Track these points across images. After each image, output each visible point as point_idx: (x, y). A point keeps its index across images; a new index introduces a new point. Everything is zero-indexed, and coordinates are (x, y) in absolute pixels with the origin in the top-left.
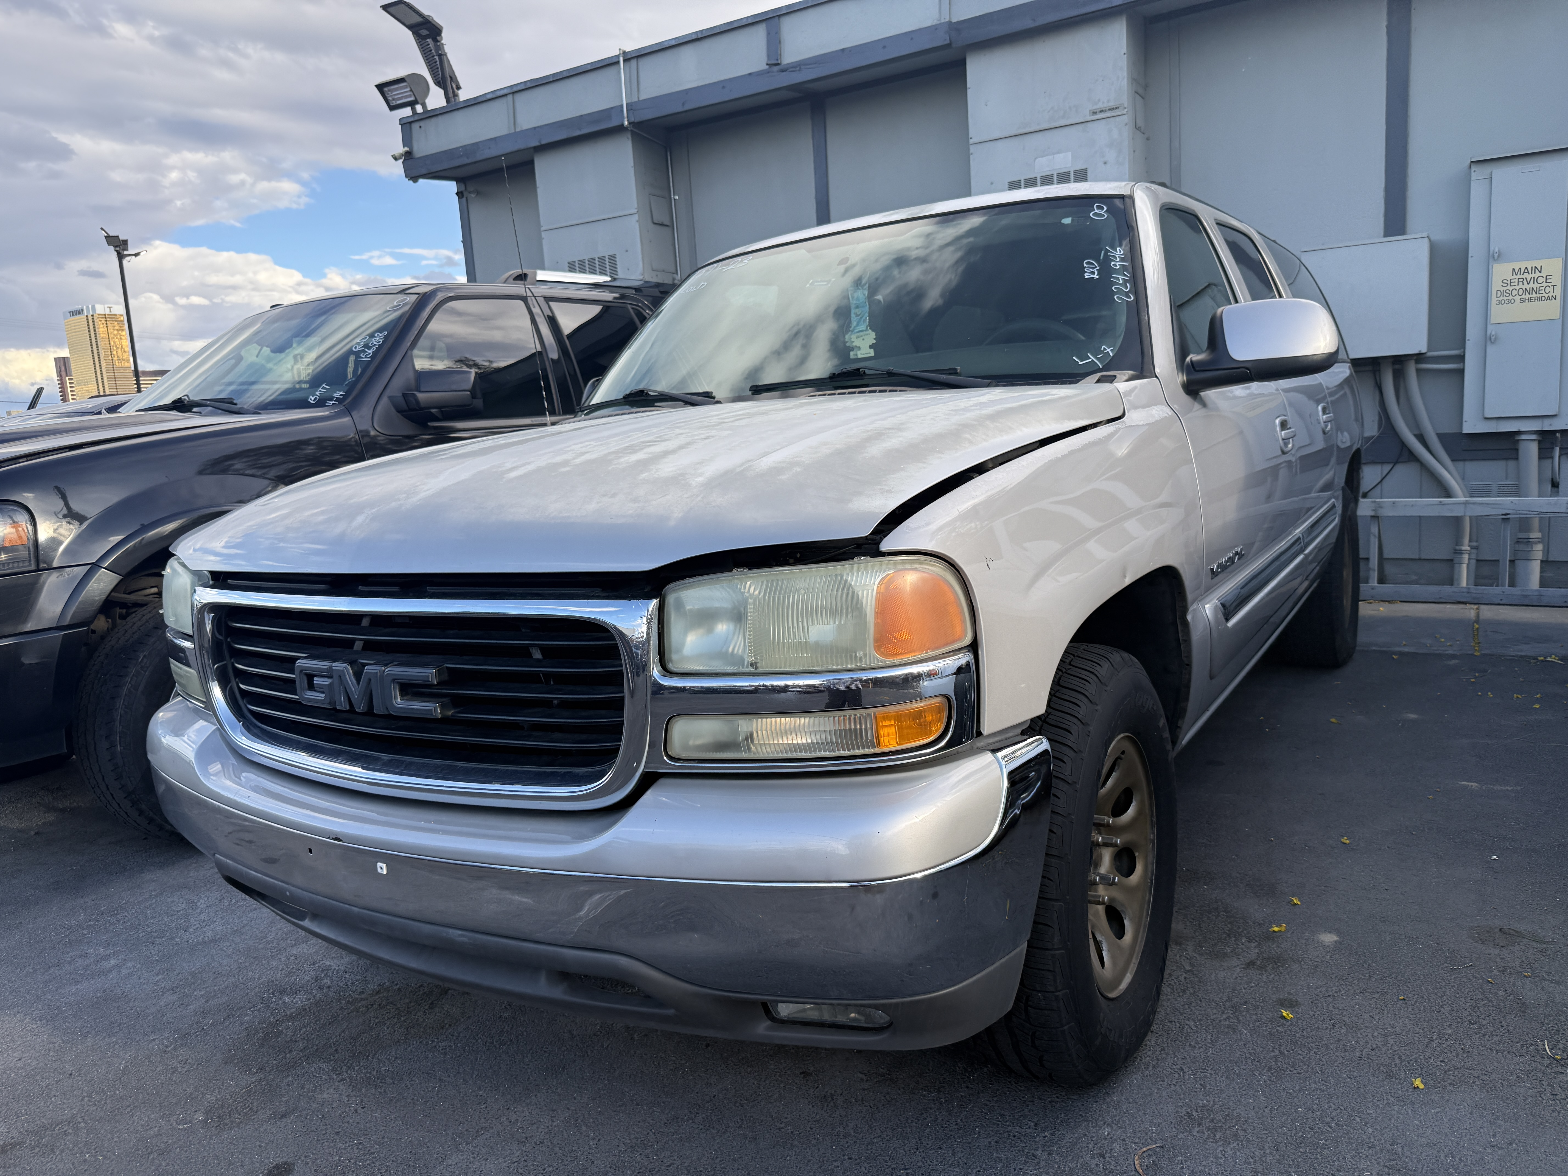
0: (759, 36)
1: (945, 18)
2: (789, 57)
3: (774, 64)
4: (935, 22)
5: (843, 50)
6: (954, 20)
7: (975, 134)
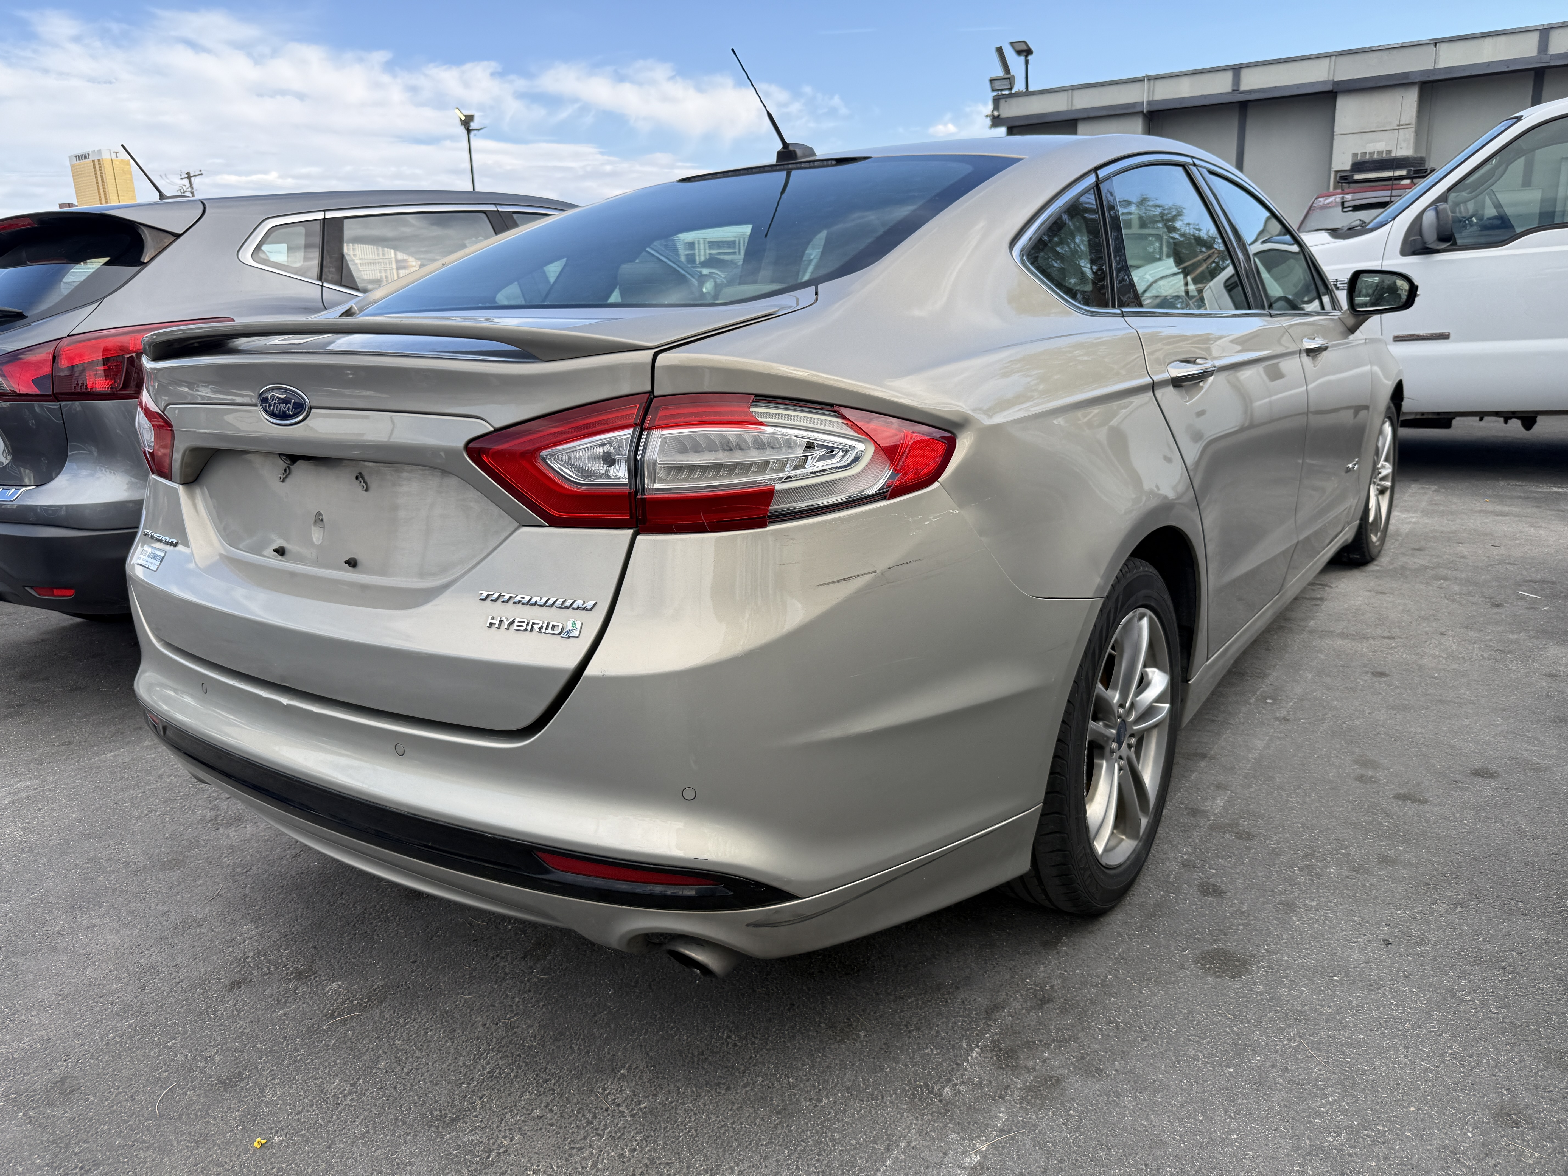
0: (1229, 76)
1: (1331, 78)
2: (1244, 87)
3: (1236, 90)
4: (1326, 79)
5: (1275, 87)
6: (1336, 80)
7: (1337, 130)
